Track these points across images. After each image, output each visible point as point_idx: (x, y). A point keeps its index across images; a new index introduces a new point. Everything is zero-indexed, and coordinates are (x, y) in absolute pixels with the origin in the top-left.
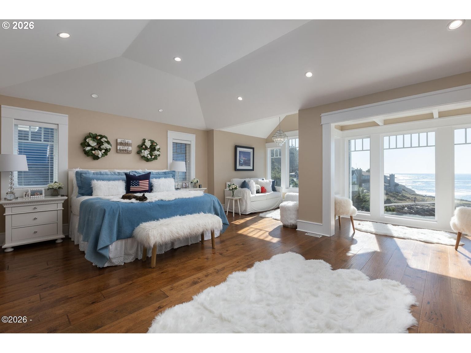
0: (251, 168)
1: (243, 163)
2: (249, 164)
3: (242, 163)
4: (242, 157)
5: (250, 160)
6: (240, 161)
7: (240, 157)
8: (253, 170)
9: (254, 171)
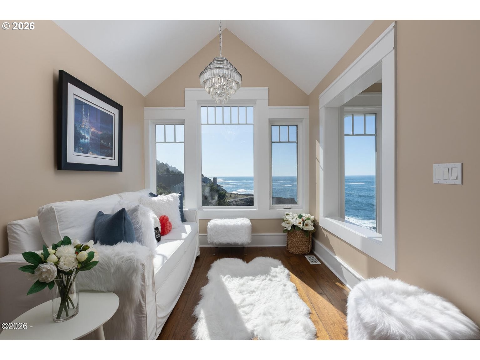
0: (115, 163)
1: (90, 143)
2: (110, 152)
3: (84, 145)
4: (86, 122)
5: (110, 139)
6: (78, 136)
7: (78, 120)
8: (119, 168)
9: (121, 170)
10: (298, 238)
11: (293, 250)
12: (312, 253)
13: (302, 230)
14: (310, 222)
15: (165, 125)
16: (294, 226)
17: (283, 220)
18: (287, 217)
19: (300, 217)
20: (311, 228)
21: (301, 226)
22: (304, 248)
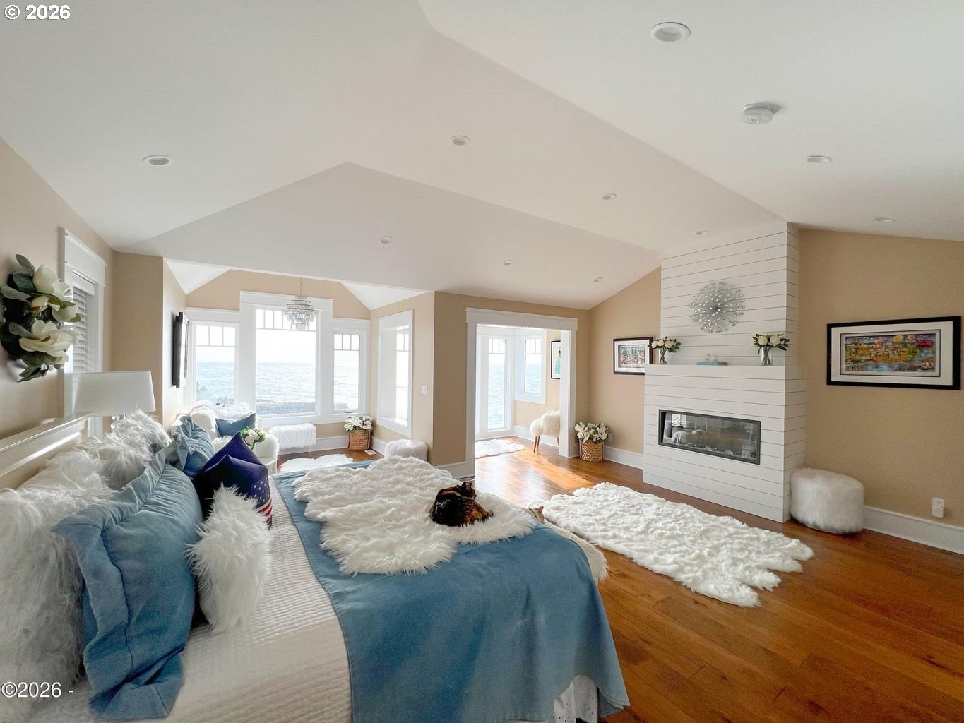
10: (358, 436)
11: (353, 448)
12: (370, 448)
13: (362, 429)
14: (368, 422)
15: (209, 326)
16: (355, 427)
17: (345, 423)
18: (350, 420)
19: (361, 418)
20: (369, 427)
21: (361, 426)
22: (365, 445)
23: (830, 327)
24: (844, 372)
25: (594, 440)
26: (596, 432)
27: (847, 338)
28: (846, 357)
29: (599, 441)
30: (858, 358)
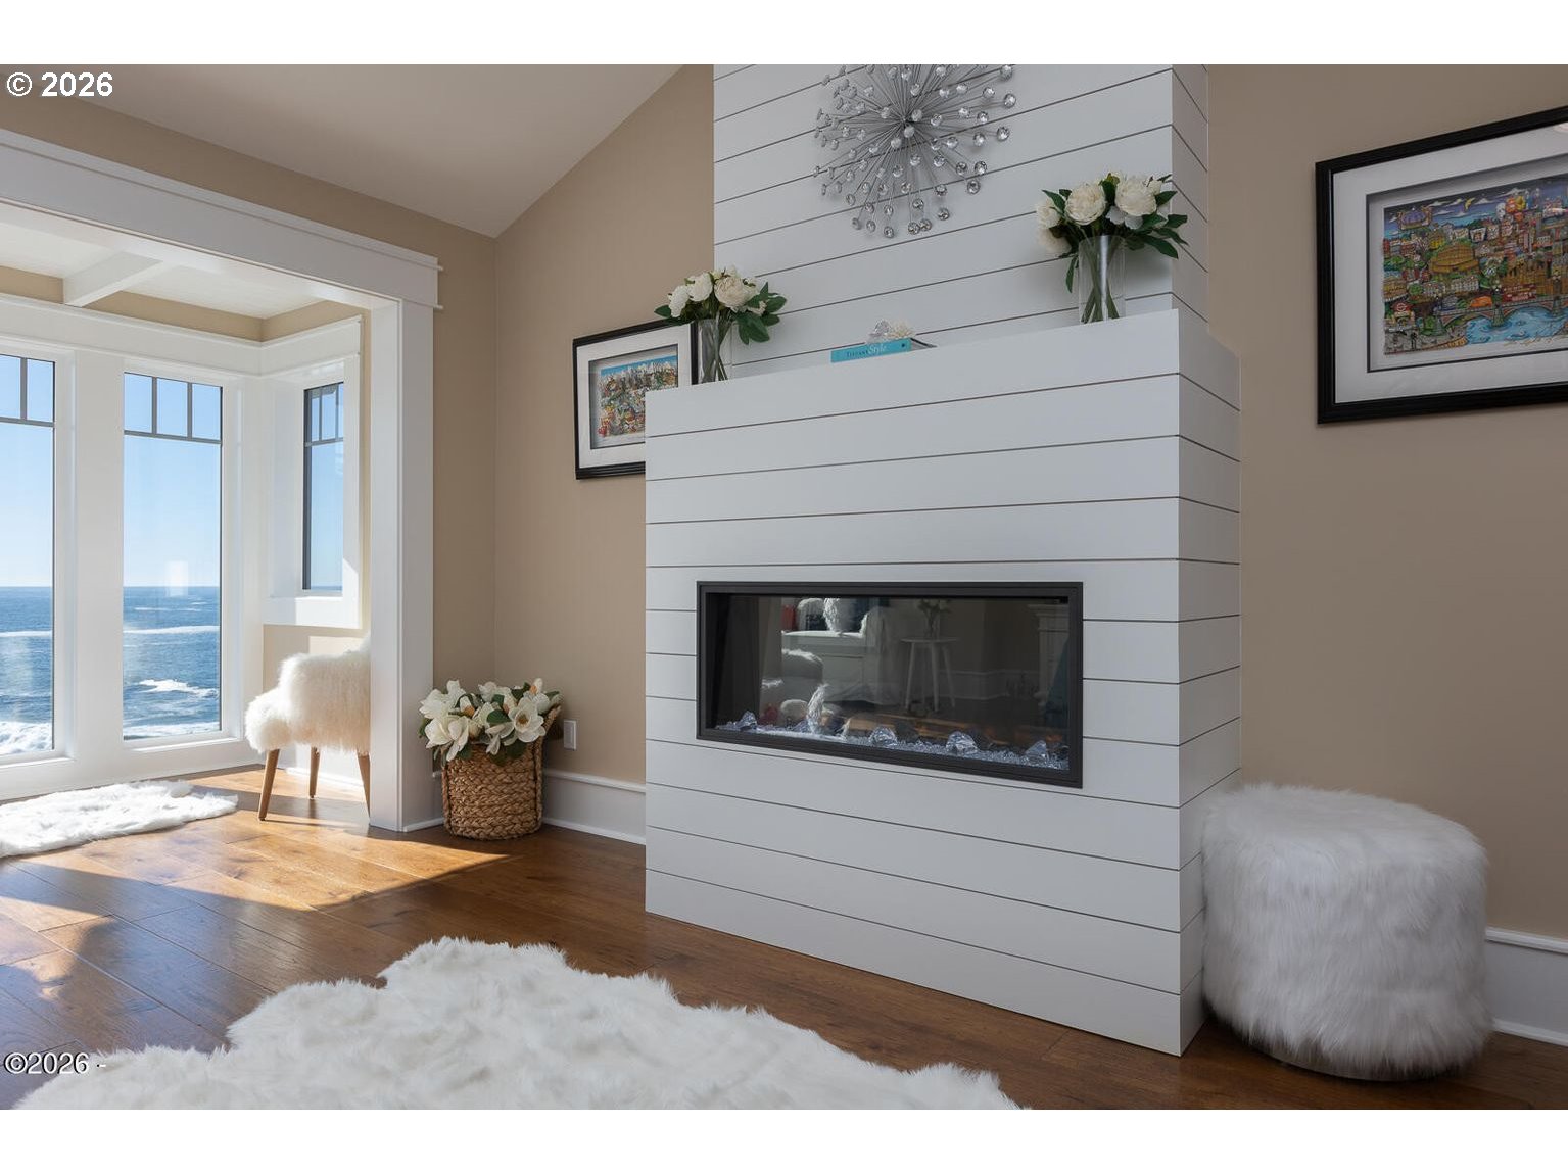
23: (1325, 173)
24: (1381, 359)
25: (493, 747)
26: (500, 716)
27: (1389, 212)
28: (1387, 293)
29: (513, 750)
30: (1432, 291)
